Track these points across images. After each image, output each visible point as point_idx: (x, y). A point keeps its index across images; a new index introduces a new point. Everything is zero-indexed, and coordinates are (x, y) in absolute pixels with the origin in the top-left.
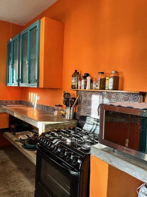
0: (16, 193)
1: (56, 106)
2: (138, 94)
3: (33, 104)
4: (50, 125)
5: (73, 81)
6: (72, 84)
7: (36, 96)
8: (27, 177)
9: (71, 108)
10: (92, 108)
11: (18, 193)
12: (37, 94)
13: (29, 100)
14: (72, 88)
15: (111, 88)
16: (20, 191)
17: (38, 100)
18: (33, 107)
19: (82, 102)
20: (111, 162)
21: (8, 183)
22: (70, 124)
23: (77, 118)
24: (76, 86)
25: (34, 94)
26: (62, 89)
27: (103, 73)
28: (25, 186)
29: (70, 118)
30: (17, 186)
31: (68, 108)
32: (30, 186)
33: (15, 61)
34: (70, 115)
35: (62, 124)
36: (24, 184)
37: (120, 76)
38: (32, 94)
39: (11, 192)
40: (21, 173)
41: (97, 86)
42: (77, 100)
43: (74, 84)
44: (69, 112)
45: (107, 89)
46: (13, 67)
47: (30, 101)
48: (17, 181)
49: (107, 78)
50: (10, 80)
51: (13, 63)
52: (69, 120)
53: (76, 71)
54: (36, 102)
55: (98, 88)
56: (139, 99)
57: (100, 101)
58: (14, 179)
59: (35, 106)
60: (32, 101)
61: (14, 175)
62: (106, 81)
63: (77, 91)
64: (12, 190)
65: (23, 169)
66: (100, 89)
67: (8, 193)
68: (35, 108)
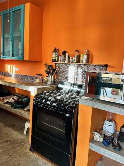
0: (12, 141)
1: (37, 75)
2: (102, 66)
3: (11, 74)
4: (40, 88)
5: (54, 56)
6: (53, 58)
7: (14, 67)
8: (16, 130)
9: (52, 76)
10: (68, 76)
11: (13, 141)
12: (15, 66)
13: (6, 70)
14: (53, 62)
15: (84, 61)
16: (14, 140)
17: (16, 71)
18: (11, 76)
19: (60, 72)
20: (94, 106)
21: (2, 135)
22: (52, 88)
23: (56, 84)
24: (56, 60)
25: (12, 66)
26: (42, 62)
27: (78, 51)
28: (16, 136)
29: (51, 83)
30: (10, 137)
31: (50, 76)
32: (21, 135)
34: (51, 81)
35: (48, 88)
36: (15, 135)
37: (90, 54)
38: (9, 65)
39: (7, 141)
40: (9, 128)
41: (74, 60)
42: (57, 71)
43: (54, 58)
44: (50, 79)
45: (82, 62)
48: (9, 134)
49: (81, 55)
52: (51, 85)
53: (56, 48)
54: (14, 73)
55: (75, 61)
56: (103, 69)
57: (75, 71)
58: (5, 133)
59: (13, 75)
60: (9, 71)
61: (4, 130)
62: (81, 57)
63: (56, 63)
64: (7, 139)
65: (9, 126)
66: (76, 63)
67: (5, 142)
68: (13, 77)
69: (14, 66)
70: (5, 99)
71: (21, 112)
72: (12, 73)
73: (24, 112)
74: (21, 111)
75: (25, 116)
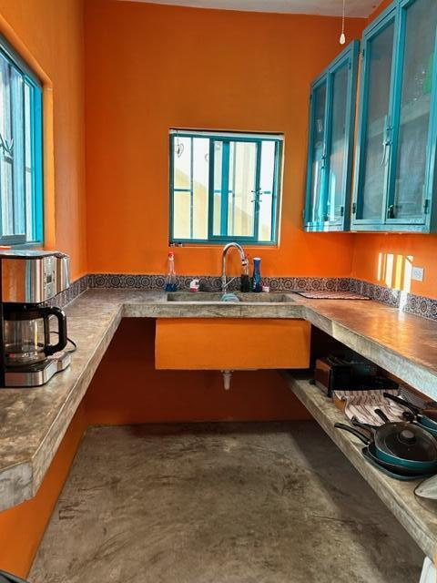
3: (394, 293)
7: (408, 265)
12: (411, 258)
13: (379, 278)
17: (414, 284)
18: (395, 303)
25: (400, 258)
33: (336, 144)
38: (390, 258)
40: (354, 541)
46: (327, 168)
47: (383, 281)
48: (342, 574)
50: (316, 211)
51: (330, 151)
54: (407, 289)
59: (403, 302)
60: (388, 282)
61: (329, 542)
68: (401, 309)
69: (407, 263)
70: (352, 403)
71: (397, 497)
72: (399, 292)
73: (415, 505)
74: (399, 488)
75: (416, 531)
